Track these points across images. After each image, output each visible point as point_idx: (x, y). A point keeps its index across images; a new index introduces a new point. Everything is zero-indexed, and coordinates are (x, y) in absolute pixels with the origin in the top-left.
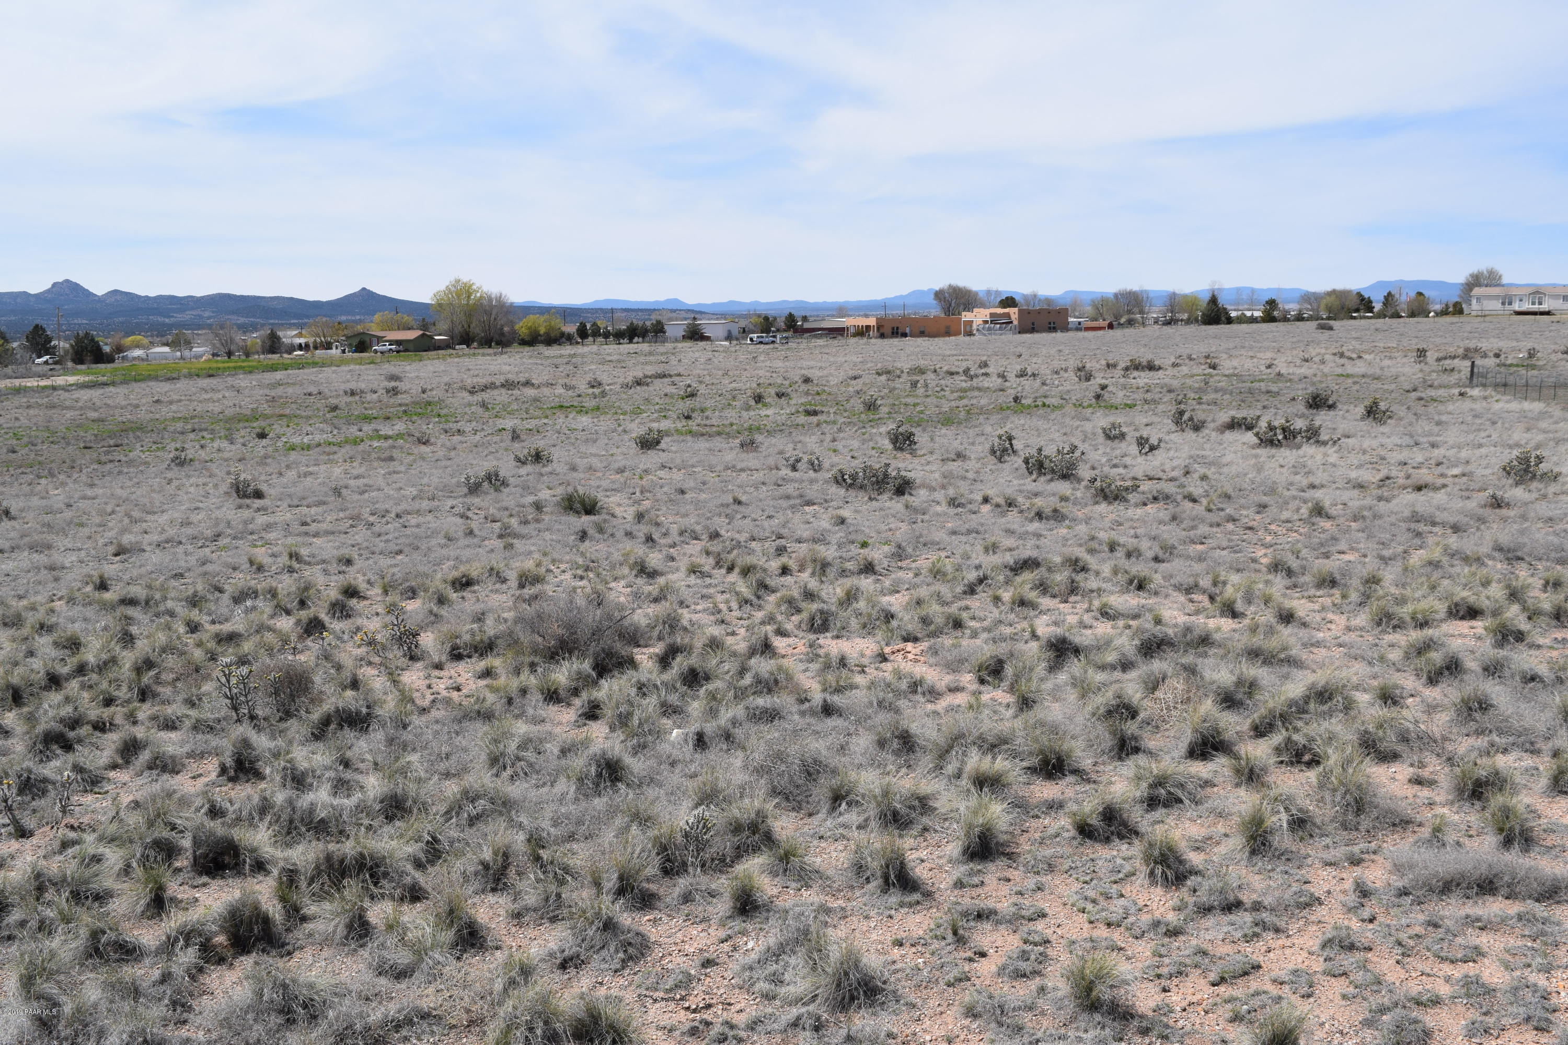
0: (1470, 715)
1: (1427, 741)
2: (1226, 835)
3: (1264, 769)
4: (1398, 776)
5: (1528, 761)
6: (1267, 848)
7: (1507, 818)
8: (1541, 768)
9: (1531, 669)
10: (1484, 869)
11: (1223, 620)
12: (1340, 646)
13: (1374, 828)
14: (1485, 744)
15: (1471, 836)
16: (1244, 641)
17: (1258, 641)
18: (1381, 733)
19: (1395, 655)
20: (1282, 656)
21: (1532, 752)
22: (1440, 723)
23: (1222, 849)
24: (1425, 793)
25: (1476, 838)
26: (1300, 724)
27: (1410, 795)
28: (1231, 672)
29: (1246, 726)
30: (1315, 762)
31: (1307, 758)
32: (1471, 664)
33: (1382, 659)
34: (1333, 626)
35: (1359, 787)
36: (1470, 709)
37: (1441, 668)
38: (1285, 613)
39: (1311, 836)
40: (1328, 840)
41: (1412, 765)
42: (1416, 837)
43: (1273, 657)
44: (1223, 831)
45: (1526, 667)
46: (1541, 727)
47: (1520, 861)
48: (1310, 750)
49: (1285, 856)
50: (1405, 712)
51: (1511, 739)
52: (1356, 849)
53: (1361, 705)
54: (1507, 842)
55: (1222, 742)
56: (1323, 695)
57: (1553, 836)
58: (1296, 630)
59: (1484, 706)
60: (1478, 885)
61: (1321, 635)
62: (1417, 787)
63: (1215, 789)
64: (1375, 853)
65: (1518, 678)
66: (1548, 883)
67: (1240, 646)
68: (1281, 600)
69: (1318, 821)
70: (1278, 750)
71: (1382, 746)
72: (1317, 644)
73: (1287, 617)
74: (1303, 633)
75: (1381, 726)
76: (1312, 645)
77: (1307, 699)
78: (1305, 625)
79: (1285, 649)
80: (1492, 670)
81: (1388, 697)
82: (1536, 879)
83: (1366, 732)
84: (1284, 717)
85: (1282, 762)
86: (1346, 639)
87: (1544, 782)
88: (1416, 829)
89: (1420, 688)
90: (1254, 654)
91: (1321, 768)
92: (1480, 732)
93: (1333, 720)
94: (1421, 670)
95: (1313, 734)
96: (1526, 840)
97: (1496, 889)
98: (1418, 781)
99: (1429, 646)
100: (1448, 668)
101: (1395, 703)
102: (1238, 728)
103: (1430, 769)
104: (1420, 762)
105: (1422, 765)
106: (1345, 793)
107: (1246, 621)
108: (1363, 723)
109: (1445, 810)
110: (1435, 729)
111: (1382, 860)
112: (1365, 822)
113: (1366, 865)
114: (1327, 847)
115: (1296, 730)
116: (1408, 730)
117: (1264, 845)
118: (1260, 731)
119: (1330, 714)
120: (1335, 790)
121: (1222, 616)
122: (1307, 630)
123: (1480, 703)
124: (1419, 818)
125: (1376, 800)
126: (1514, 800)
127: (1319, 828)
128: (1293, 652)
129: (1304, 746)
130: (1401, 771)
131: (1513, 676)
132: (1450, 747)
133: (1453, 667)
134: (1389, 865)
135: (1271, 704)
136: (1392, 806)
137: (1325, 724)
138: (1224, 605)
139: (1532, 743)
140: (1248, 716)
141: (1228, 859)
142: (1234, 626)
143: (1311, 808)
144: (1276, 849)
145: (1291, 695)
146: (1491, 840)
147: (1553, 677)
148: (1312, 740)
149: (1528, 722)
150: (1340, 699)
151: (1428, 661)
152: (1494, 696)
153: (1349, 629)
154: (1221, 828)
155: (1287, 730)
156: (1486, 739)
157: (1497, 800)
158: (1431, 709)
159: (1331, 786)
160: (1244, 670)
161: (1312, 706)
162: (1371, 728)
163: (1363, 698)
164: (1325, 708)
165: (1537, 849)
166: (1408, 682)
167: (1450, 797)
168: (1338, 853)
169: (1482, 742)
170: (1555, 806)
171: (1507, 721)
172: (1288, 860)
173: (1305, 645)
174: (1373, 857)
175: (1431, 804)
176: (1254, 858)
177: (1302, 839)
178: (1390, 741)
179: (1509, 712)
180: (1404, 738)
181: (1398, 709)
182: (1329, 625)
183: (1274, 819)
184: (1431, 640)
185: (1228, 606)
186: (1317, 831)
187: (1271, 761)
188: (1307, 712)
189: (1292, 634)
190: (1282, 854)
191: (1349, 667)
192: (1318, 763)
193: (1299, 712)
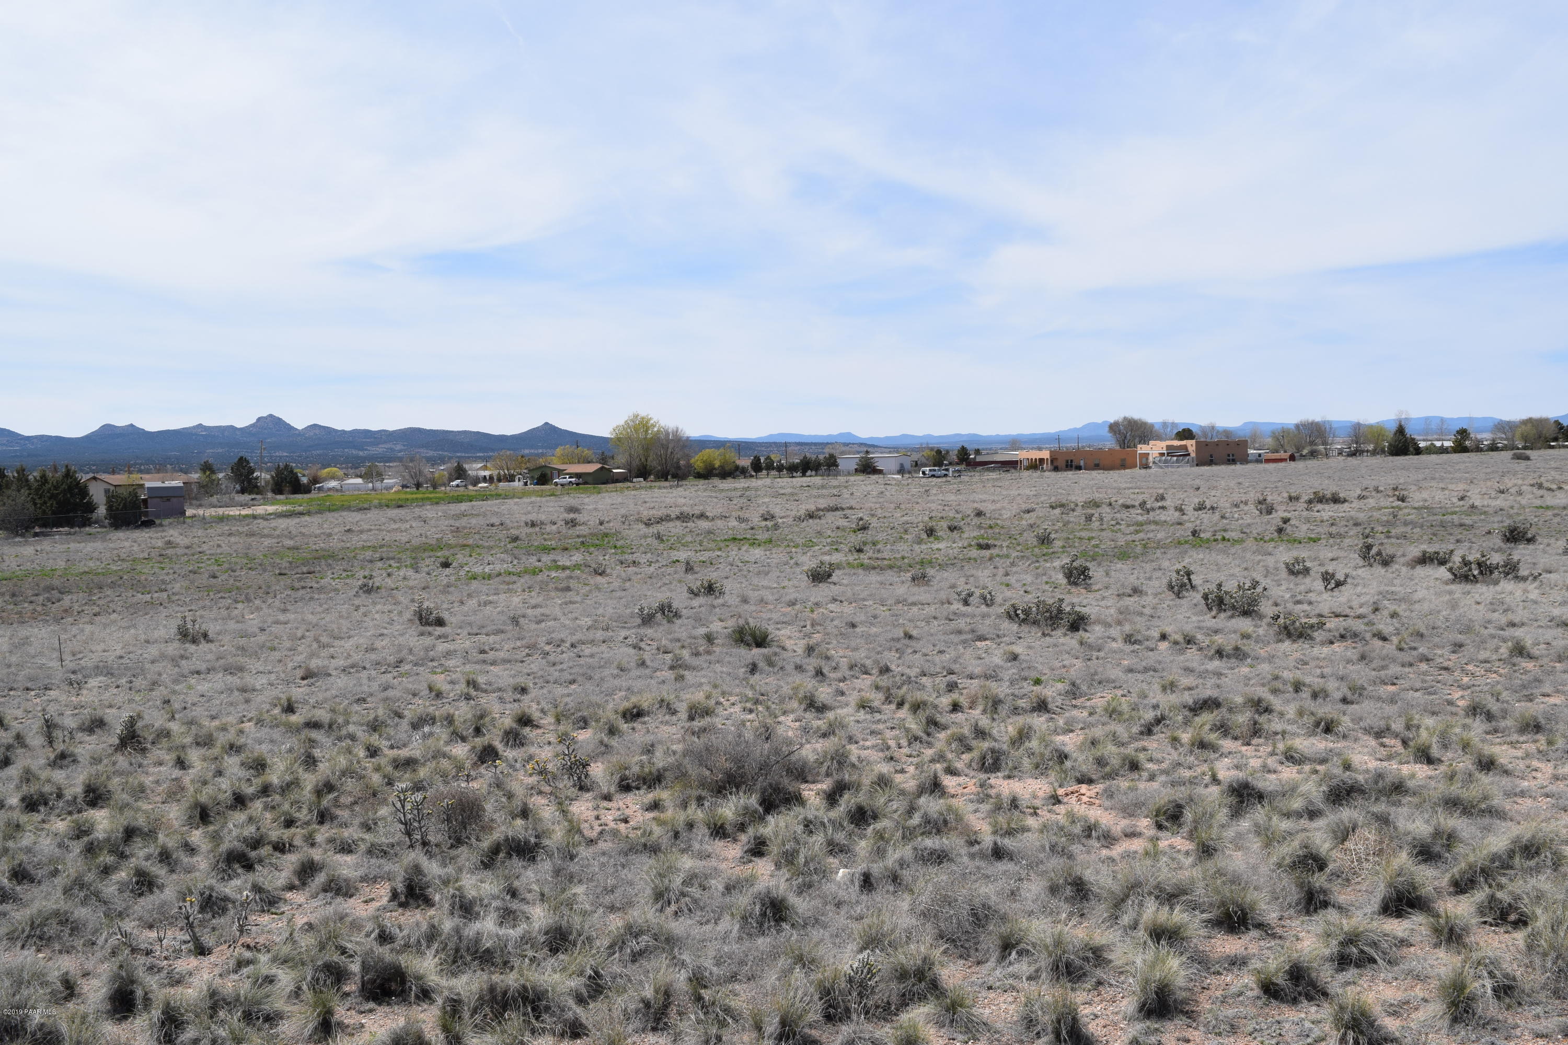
2: (1425, 1000)
3: (1466, 929)
6: (1470, 1016)
11: (1418, 766)
12: (1547, 796)
16: (1440, 789)
17: (1455, 789)
20: (1483, 806)
23: (1421, 1015)
26: (1504, 880)
28: (1427, 822)
29: (1445, 881)
30: (1522, 922)
31: (1513, 917)
34: (1539, 775)
38: (1484, 760)
39: (1520, 1004)
40: (1539, 1010)
43: (1473, 807)
44: (1421, 995)
48: (1517, 909)
49: (1486, 1024)
55: (1419, 898)
56: (1529, 849)
58: (1497, 778)
61: (1526, 784)
63: (1412, 949)
67: (1436, 794)
68: (1480, 745)
69: (1527, 988)
70: (1481, 909)
72: (1522, 794)
73: (1487, 765)
74: (1505, 781)
76: (1516, 795)
77: (1511, 854)
78: (1507, 772)
79: (1485, 798)
84: (1486, 872)
85: (1485, 923)
86: (1552, 788)
90: (1452, 804)
91: (1529, 929)
93: (1542, 878)
95: (1519, 891)
102: (1436, 884)
106: (1557, 958)
107: (1442, 768)
114: (1538, 1017)
115: (1501, 887)
117: (1468, 1012)
118: (1461, 887)
119: (1538, 870)
120: (1545, 955)
121: (1416, 762)
122: (1509, 779)
127: (1529, 996)
128: (1495, 802)
129: (1510, 904)
135: (1472, 858)
137: (1532, 882)
138: (1418, 750)
140: (1447, 871)
141: (1427, 1027)
142: (1430, 773)
143: (1518, 974)
144: (1480, 1017)
145: (1494, 849)
148: (1518, 898)
150: (1548, 854)
153: (1556, 778)
154: (1419, 992)
155: (1490, 886)
159: (1541, 950)
160: (1442, 820)
161: (1517, 860)
164: (1532, 863)
168: (1550, 1024)
172: (1494, 1029)
173: (1508, 795)
176: (1457, 1027)
177: (1509, 1007)
182: (1534, 774)
183: (1476, 984)
185: (1423, 751)
186: (1526, 998)
187: (1474, 921)
188: (1512, 868)
189: (1492, 783)
190: (1488, 1023)
191: (1557, 819)
192: (1525, 924)
193: (1502, 867)
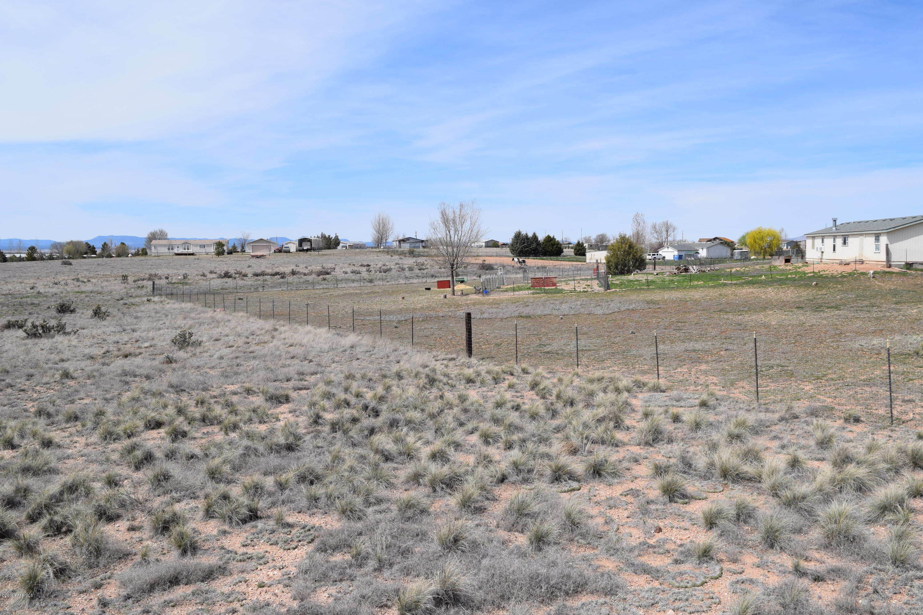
0: (159, 484)
1: (136, 504)
2: (14, 591)
3: (37, 543)
4: (121, 529)
5: (193, 504)
6: (41, 593)
7: (183, 538)
8: (200, 506)
9: (191, 452)
10: (172, 571)
11: (6, 451)
12: (82, 456)
13: (108, 563)
14: (169, 499)
15: (164, 554)
16: (19, 462)
17: (28, 461)
18: (108, 505)
19: (115, 457)
20: (46, 468)
21: (194, 498)
22: (142, 493)
23: (12, 601)
24: (137, 535)
25: (167, 554)
26: (58, 509)
27: (128, 538)
28: (11, 484)
29: (24, 516)
30: (69, 531)
31: (64, 529)
32: (158, 454)
33: (107, 460)
34: (77, 445)
35: (97, 540)
36: (159, 480)
37: (142, 459)
38: (46, 441)
39: (70, 578)
40: (80, 578)
41: (128, 520)
42: (133, 562)
43: (39, 470)
44: (11, 589)
45: (188, 451)
46: (198, 483)
47: (192, 561)
48: (65, 524)
49: (54, 595)
50: (122, 490)
51: (183, 493)
52: (98, 579)
53: (96, 490)
54: (184, 552)
55: (7, 531)
56: (72, 488)
57: (208, 543)
58: (54, 451)
59: (166, 477)
60: (170, 582)
61: (70, 451)
62: (132, 533)
63: (5, 563)
64: (109, 578)
65: (184, 458)
66: (207, 570)
67: (16, 467)
68: (43, 433)
69: (73, 568)
70: (45, 529)
71: (110, 512)
72: (68, 457)
73: (48, 444)
74: (59, 452)
75: (109, 500)
76: (64, 458)
77: (61, 493)
78: (59, 446)
79: (46, 464)
80: (170, 455)
81: (112, 482)
82: (200, 570)
83: (99, 506)
84: (47, 507)
85: (48, 536)
86: (86, 451)
87: (201, 514)
88: (133, 557)
89: (131, 473)
90: (26, 470)
91: (73, 533)
92: (165, 493)
93: (80, 502)
94: (131, 462)
95: (66, 514)
96: (194, 549)
97: (180, 581)
98: (132, 529)
99: (134, 448)
100: (146, 459)
101: (116, 485)
102: (19, 520)
103: (139, 520)
104: (133, 517)
105: (134, 519)
106: (89, 546)
107: (21, 450)
108: (97, 501)
109: (149, 542)
110: (141, 497)
111: (114, 581)
112: (103, 561)
113: (104, 587)
114: (80, 582)
115: (56, 513)
116: (124, 500)
117: (39, 591)
118: (33, 519)
119: (77, 499)
120: (82, 546)
121: (4, 449)
122: (61, 450)
123: (164, 476)
124: (134, 551)
125: (108, 546)
126: (185, 528)
127: (75, 572)
128: (52, 465)
129: (62, 522)
130: (122, 525)
131: (182, 457)
132: (149, 505)
133: (149, 458)
134: (118, 583)
135: (38, 501)
136: (117, 547)
137: (74, 506)
138: (6, 442)
139: (194, 493)
140: (24, 511)
141: (17, 606)
142: (13, 454)
143: (68, 560)
144: (47, 592)
145: (51, 492)
146: (175, 553)
147: (203, 454)
148: (66, 518)
149: (191, 481)
150: (82, 489)
151: (134, 457)
152: (171, 470)
153: (87, 445)
154: (10, 587)
155: (50, 514)
156: (169, 496)
157: (175, 530)
158: (136, 485)
159: (79, 544)
160: (20, 481)
161: (65, 496)
162: (102, 503)
163: (97, 485)
164: (74, 496)
165: (200, 552)
166: (123, 471)
167: (151, 534)
168: (87, 584)
169: (166, 498)
170: (208, 526)
171: (180, 483)
172: (56, 596)
173: (59, 459)
174: (109, 581)
175: (141, 541)
176: (34, 602)
177: (64, 581)
178: (114, 508)
179: (181, 478)
180: (123, 505)
181: (117, 488)
182: (75, 445)
183: (44, 573)
184: (135, 444)
185: (9, 442)
186: (73, 574)
187: (41, 537)
188: (62, 501)
189: (51, 454)
190: (52, 594)
191: (87, 468)
192: (71, 531)
193: (57, 502)
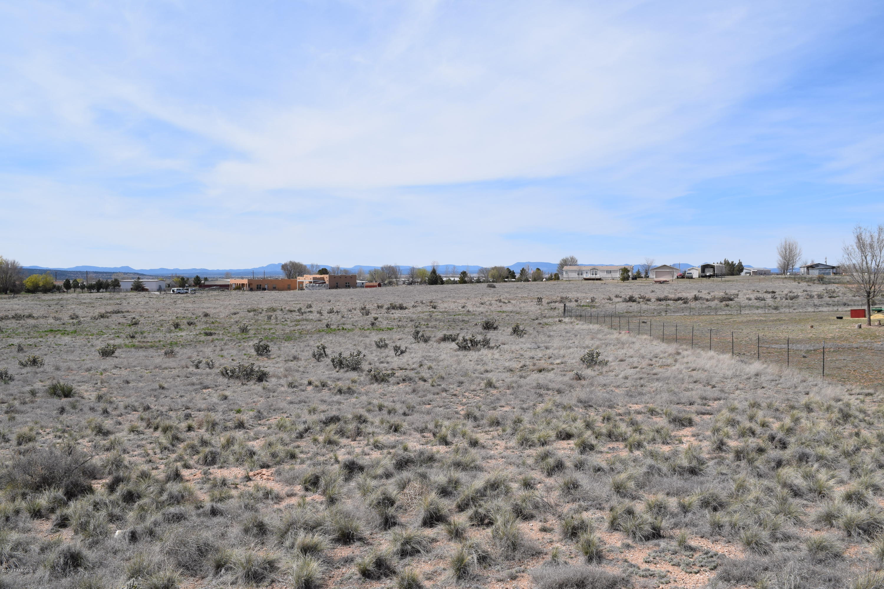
0: (569, 491)
1: (547, 507)
2: (444, 569)
3: (464, 530)
4: (534, 528)
5: (599, 514)
6: (466, 575)
7: (589, 546)
8: (605, 518)
9: (598, 465)
10: (579, 575)
11: (441, 447)
12: (502, 458)
13: (522, 558)
14: (577, 507)
15: (572, 558)
16: (451, 458)
17: (459, 458)
18: (524, 505)
19: (530, 461)
20: (472, 465)
21: (600, 509)
22: (554, 497)
23: (442, 578)
24: (548, 536)
25: (574, 559)
26: (482, 503)
27: (540, 538)
28: (445, 475)
29: (454, 505)
30: (490, 524)
31: (486, 521)
32: (568, 464)
33: (524, 464)
34: (498, 447)
35: (514, 536)
36: (569, 488)
37: (554, 467)
38: (473, 441)
39: (490, 565)
40: (499, 567)
41: (541, 521)
42: (544, 561)
43: (467, 466)
44: (443, 567)
45: (595, 464)
46: (604, 495)
47: (597, 569)
48: (488, 517)
49: (476, 578)
50: (536, 493)
51: (590, 503)
52: (514, 571)
53: (514, 490)
54: (590, 560)
55: (441, 516)
56: (494, 486)
57: (612, 554)
58: (479, 450)
59: (575, 486)
60: (576, 585)
61: (492, 452)
62: (544, 533)
63: (438, 543)
64: (523, 572)
65: (592, 470)
66: (611, 580)
67: (450, 461)
68: (471, 434)
69: (493, 557)
70: (471, 519)
71: (525, 512)
72: (491, 457)
73: (474, 443)
74: (483, 452)
75: (524, 500)
76: (488, 458)
77: (485, 489)
78: (484, 447)
79: (473, 461)
80: (579, 466)
81: (527, 485)
82: (605, 578)
83: (516, 505)
84: (474, 499)
85: (473, 525)
86: (505, 454)
87: (606, 525)
88: (544, 556)
89: (544, 478)
90: (458, 465)
91: (494, 527)
92: (574, 501)
93: (500, 499)
94: (544, 468)
95: (489, 508)
96: (599, 557)
97: (585, 586)
98: (544, 530)
99: (547, 455)
100: (557, 467)
101: (532, 488)
102: (450, 507)
103: (550, 522)
104: (545, 519)
105: (546, 521)
106: (507, 540)
107: (453, 447)
108: (515, 500)
109: (558, 545)
110: (552, 501)
111: (527, 576)
112: (518, 555)
113: (519, 579)
114: (498, 571)
115: (480, 506)
116: (538, 502)
117: (465, 573)
118: (461, 508)
119: (498, 496)
120: (501, 539)
121: (440, 445)
122: (485, 450)
123: (574, 485)
124: (545, 550)
125: (522, 542)
126: (592, 537)
127: (494, 561)
128: (478, 463)
129: (485, 515)
130: (536, 525)
131: (589, 469)
132: (559, 510)
133: (560, 466)
134: (531, 578)
135: (466, 493)
136: (531, 545)
137: (495, 502)
138: (441, 438)
139: (600, 504)
140: (455, 500)
141: (446, 583)
142: (447, 450)
143: (489, 550)
144: (471, 575)
145: (477, 487)
146: (581, 559)
147: (609, 468)
148: (488, 511)
149: (597, 493)
150: (502, 487)
151: (547, 464)
152: (580, 480)
153: (507, 448)
154: (442, 565)
155: (475, 506)
156: (577, 504)
157: (583, 537)
158: (549, 489)
159: (499, 537)
160: (452, 474)
161: (488, 492)
162: (519, 502)
163: (515, 486)
164: (496, 492)
165: (605, 562)
166: (536, 475)
167: (561, 537)
168: (504, 574)
169: (575, 506)
170: (613, 537)
171: (587, 493)
172: (478, 580)
173: (484, 458)
174: (522, 574)
175: (551, 542)
176: (460, 581)
177: (485, 568)
178: (529, 509)
179: (588, 489)
180: (536, 507)
181: (532, 490)
182: (496, 447)
183: (470, 557)
184: (548, 452)
185: (443, 439)
186: (493, 562)
187: (467, 525)
188: (485, 496)
189: (477, 453)
190: (475, 578)
191: (507, 469)
192: (492, 524)
193: (481, 496)
